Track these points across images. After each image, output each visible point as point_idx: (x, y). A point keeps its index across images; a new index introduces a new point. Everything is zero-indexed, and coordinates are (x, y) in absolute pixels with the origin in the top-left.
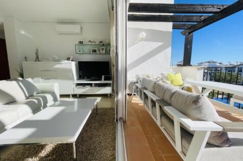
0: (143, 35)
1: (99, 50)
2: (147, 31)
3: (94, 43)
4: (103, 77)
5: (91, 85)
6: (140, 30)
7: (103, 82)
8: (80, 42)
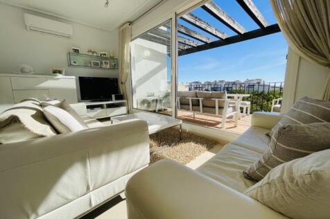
0: (147, 53)
1: (102, 63)
2: (151, 50)
3: (95, 55)
4: (113, 96)
5: (101, 106)
6: (144, 48)
7: (114, 101)
8: (76, 50)
